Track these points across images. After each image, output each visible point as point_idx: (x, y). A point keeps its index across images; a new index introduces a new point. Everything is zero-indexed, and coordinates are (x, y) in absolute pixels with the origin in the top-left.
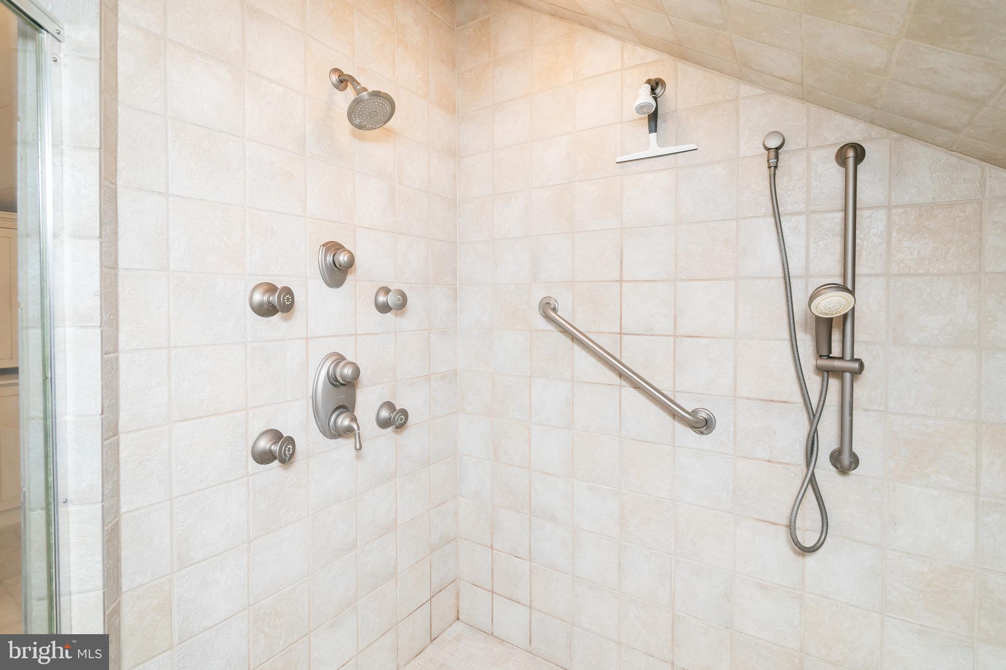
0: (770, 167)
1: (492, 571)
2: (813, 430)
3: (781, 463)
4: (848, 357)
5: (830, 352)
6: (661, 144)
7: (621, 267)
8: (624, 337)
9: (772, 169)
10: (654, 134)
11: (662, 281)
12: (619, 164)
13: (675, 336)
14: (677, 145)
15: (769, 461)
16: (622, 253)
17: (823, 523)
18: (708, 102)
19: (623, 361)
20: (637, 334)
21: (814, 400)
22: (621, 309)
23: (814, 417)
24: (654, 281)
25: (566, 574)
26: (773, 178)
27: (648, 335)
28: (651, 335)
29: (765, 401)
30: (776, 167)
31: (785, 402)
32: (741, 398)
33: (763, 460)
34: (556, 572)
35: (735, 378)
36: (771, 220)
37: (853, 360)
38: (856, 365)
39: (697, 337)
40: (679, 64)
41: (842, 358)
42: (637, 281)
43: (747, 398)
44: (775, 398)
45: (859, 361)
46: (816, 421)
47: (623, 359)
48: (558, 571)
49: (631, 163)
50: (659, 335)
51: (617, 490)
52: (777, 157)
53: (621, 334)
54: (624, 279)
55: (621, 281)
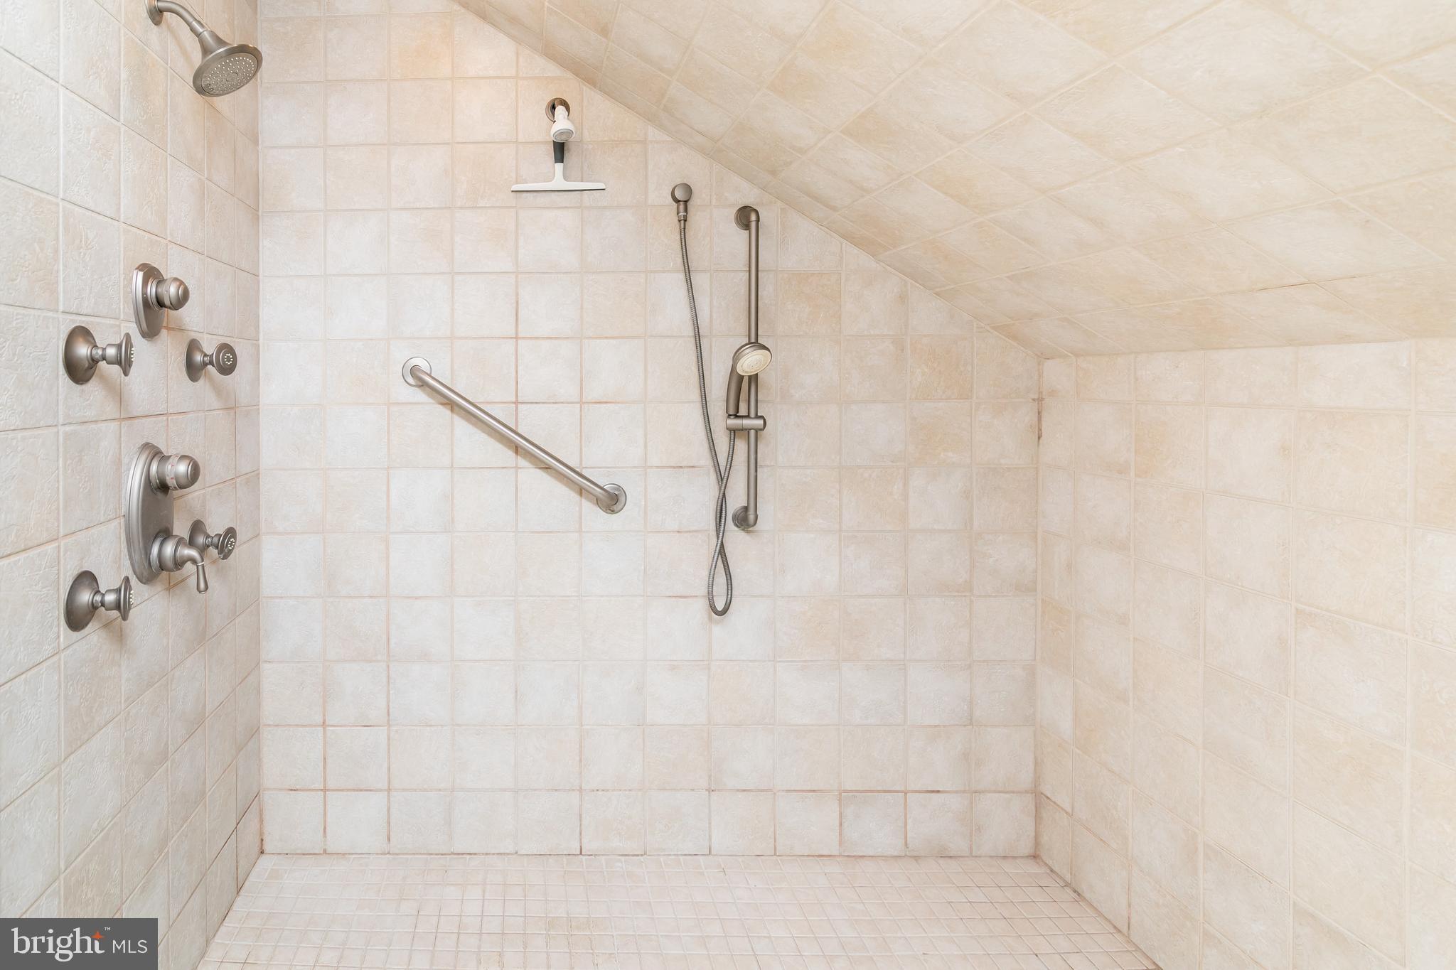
0: (680, 221)
1: (325, 759)
2: (721, 494)
3: (690, 532)
4: (752, 414)
5: (738, 412)
6: (566, 178)
7: (517, 320)
8: (520, 406)
9: (682, 222)
10: (559, 166)
11: (567, 338)
12: (513, 193)
13: (581, 403)
14: (582, 181)
15: (678, 532)
16: (517, 302)
17: (727, 585)
18: (616, 139)
19: (520, 431)
20: (536, 403)
21: (722, 461)
22: (517, 372)
23: (723, 479)
24: (556, 338)
25: (442, 726)
26: (683, 232)
27: (549, 403)
28: (554, 403)
29: (674, 467)
30: (685, 221)
31: (693, 467)
32: (651, 467)
33: (673, 532)
34: (428, 728)
35: (646, 446)
36: (682, 276)
37: (757, 417)
38: (761, 422)
39: (606, 403)
40: (584, 88)
41: (748, 416)
42: (537, 338)
43: (658, 467)
44: (684, 464)
45: (762, 417)
46: (724, 485)
47: (519, 427)
48: (431, 726)
49: (528, 194)
50: (562, 403)
51: (513, 598)
52: (686, 210)
53: (516, 403)
54: (520, 335)
55: (517, 338)
